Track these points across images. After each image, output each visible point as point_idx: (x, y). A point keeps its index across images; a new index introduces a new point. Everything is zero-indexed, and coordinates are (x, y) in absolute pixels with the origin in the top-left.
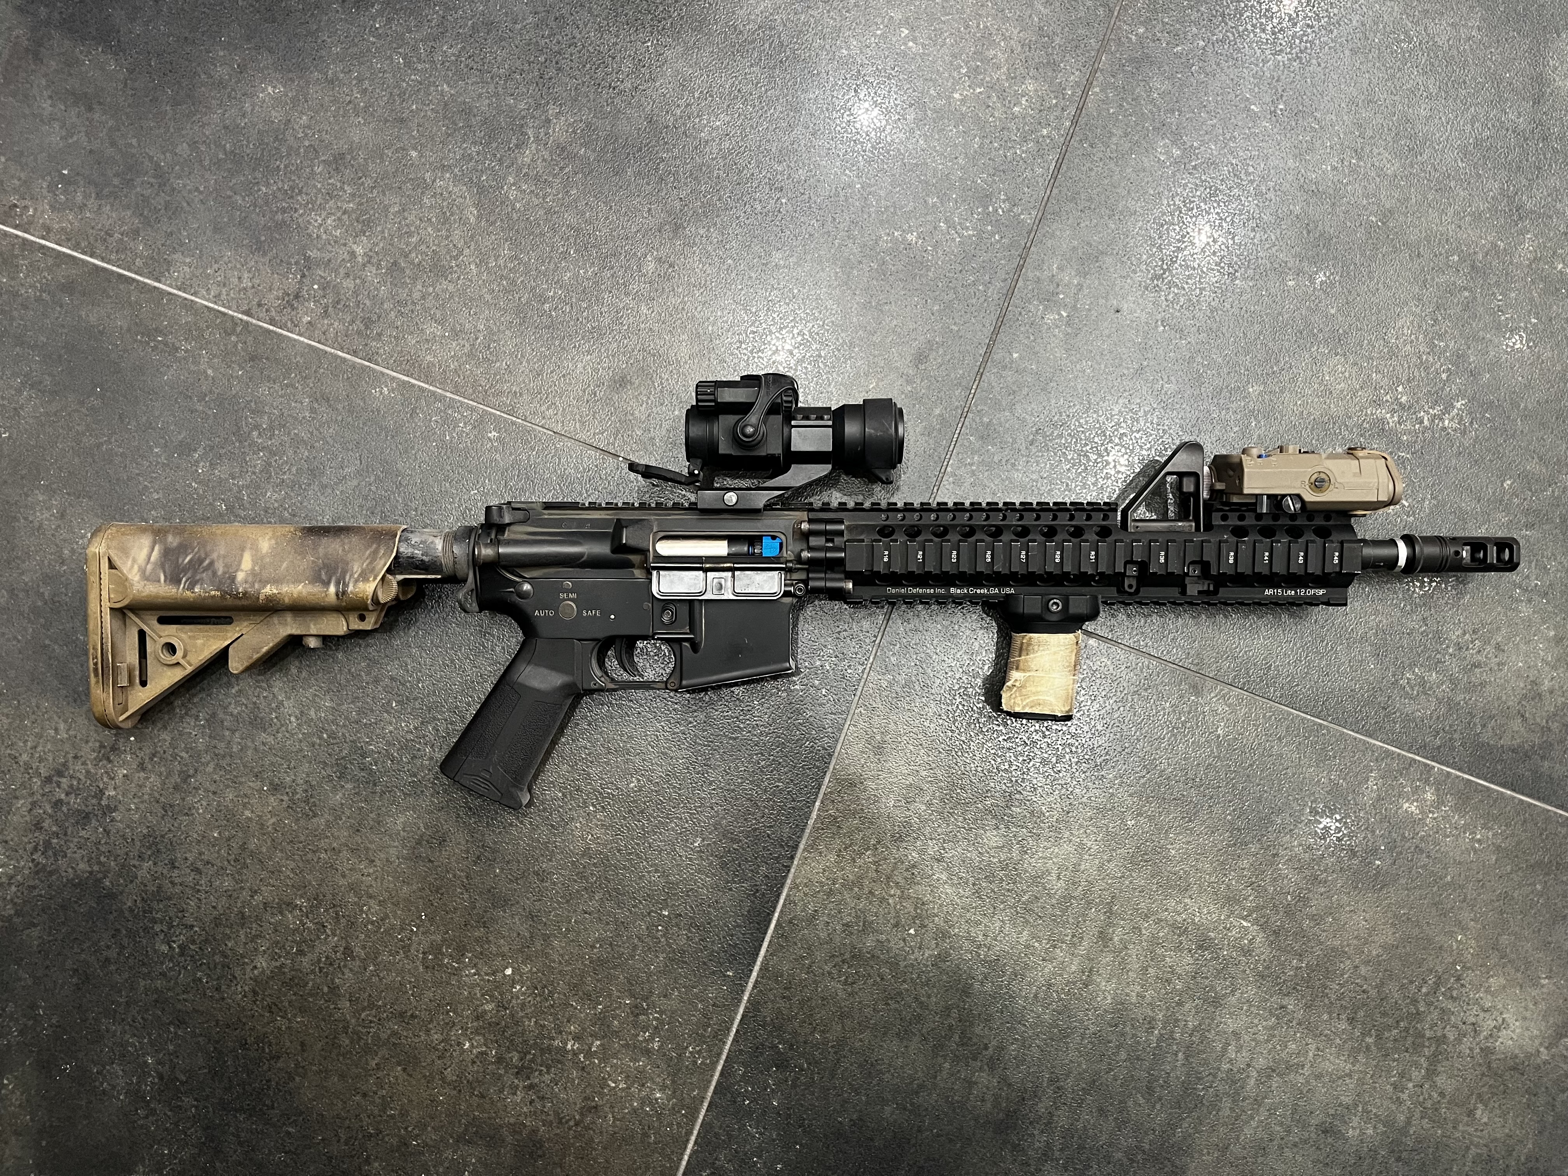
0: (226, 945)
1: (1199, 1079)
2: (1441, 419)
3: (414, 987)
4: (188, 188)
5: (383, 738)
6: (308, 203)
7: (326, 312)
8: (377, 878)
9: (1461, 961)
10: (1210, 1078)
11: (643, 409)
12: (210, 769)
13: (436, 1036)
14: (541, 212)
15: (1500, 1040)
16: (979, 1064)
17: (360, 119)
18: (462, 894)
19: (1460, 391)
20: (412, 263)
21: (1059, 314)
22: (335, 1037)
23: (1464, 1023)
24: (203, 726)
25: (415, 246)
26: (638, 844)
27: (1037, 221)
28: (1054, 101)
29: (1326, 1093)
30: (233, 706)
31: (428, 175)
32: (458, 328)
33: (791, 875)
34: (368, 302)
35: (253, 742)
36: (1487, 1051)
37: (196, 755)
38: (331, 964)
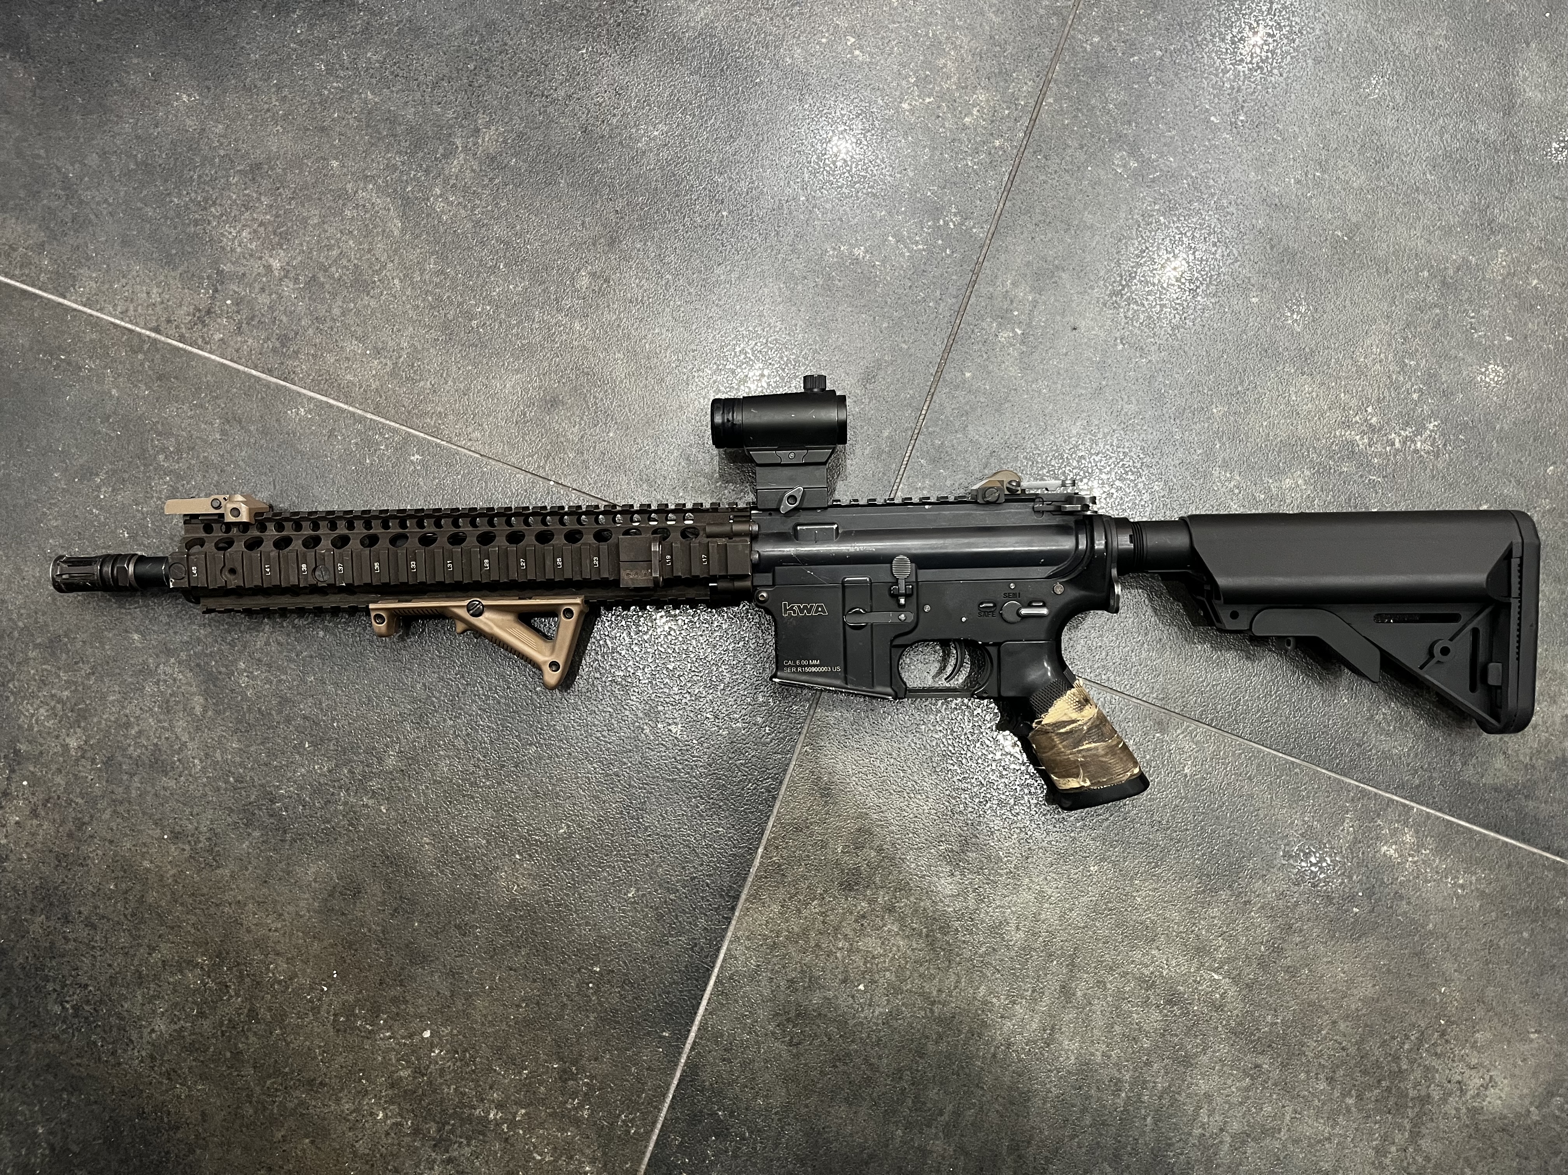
0: (122, 1006)
1: (1170, 1145)
2: (1413, 441)
3: (324, 1052)
4: (97, 199)
5: (295, 782)
6: (222, 215)
7: (239, 328)
8: (285, 933)
9: (1445, 1016)
10: (1181, 1144)
11: (576, 430)
12: (106, 816)
13: (347, 1107)
14: (469, 225)
15: (1488, 1099)
16: (934, 1131)
17: (279, 127)
18: (378, 950)
19: (1432, 412)
20: (331, 277)
21: (1013, 331)
22: (238, 1107)
23: (1449, 1082)
24: (100, 769)
25: (335, 261)
26: (567, 895)
27: (990, 235)
28: (1007, 112)
29: (1304, 1158)
30: (132, 748)
31: (349, 186)
32: (380, 345)
33: (732, 928)
34: (284, 319)
35: (153, 786)
36: (1474, 1112)
37: (93, 801)
38: (234, 1027)
